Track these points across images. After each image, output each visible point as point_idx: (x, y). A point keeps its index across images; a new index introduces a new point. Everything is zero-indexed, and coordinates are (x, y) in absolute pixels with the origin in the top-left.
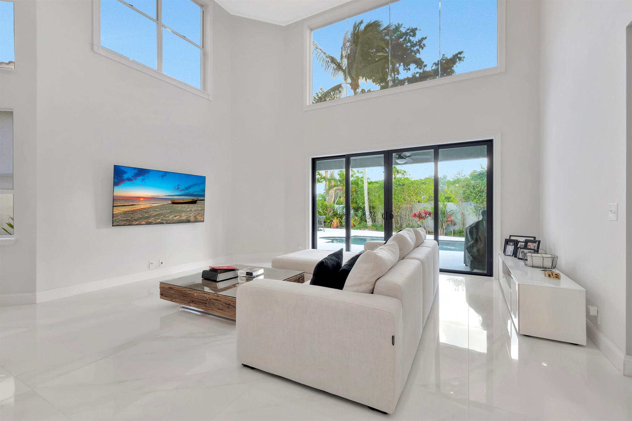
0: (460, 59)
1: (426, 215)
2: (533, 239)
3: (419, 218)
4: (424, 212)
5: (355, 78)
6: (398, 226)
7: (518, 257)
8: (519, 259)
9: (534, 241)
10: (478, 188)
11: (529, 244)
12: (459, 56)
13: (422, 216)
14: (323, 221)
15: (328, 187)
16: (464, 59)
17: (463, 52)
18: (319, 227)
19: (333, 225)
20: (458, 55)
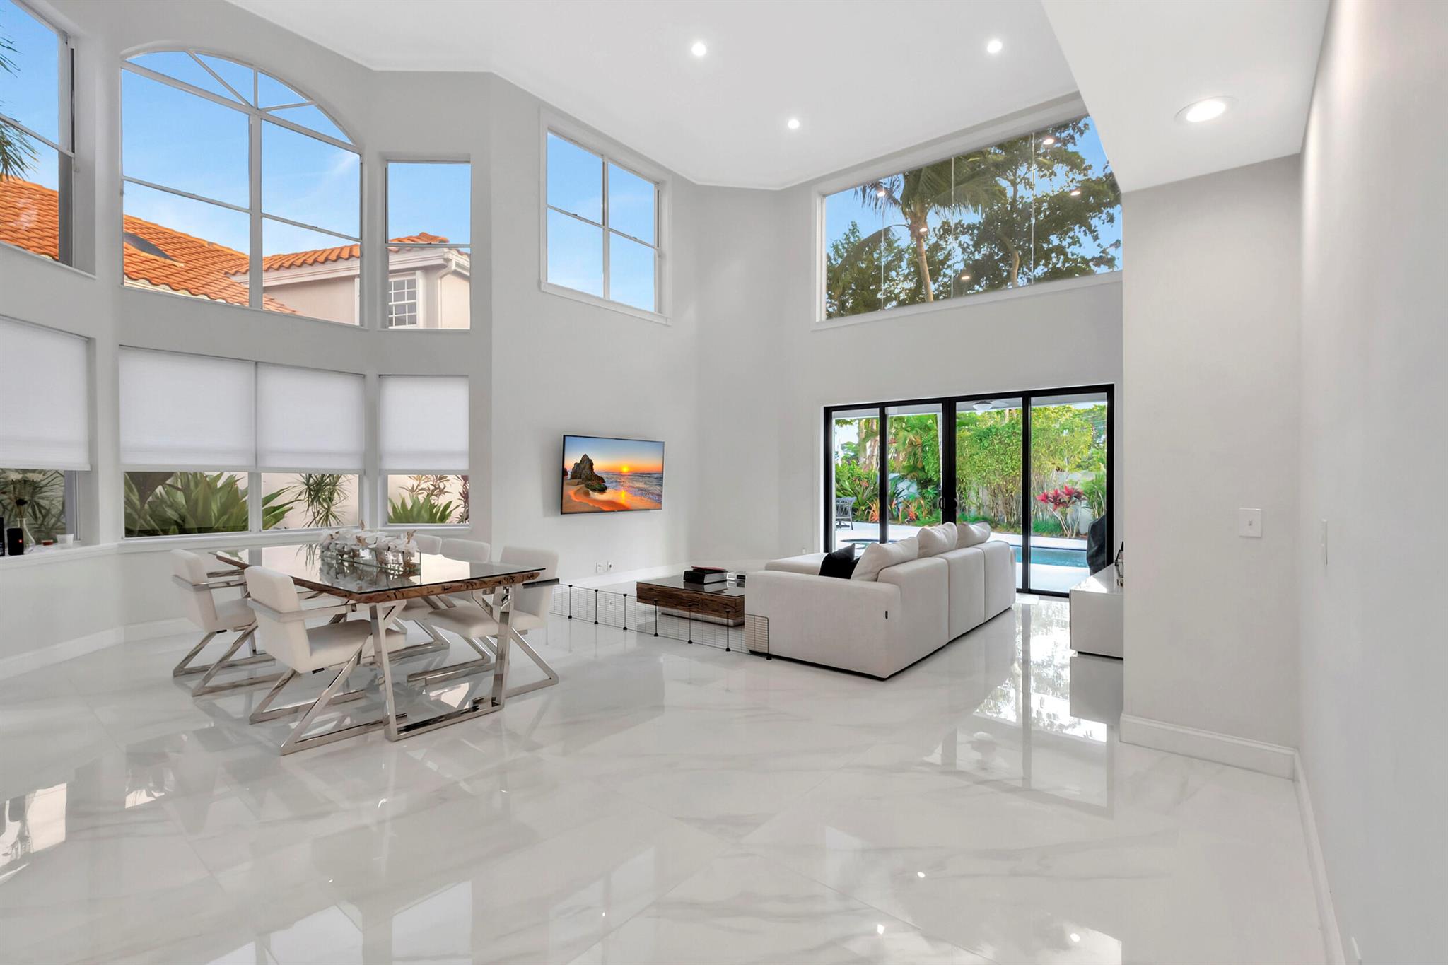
1: (1070, 498)
3: (1056, 504)
4: (1065, 491)
5: (919, 214)
6: (1013, 520)
13: (1062, 500)
14: (849, 508)
15: (863, 435)
18: (842, 520)
19: (872, 516)
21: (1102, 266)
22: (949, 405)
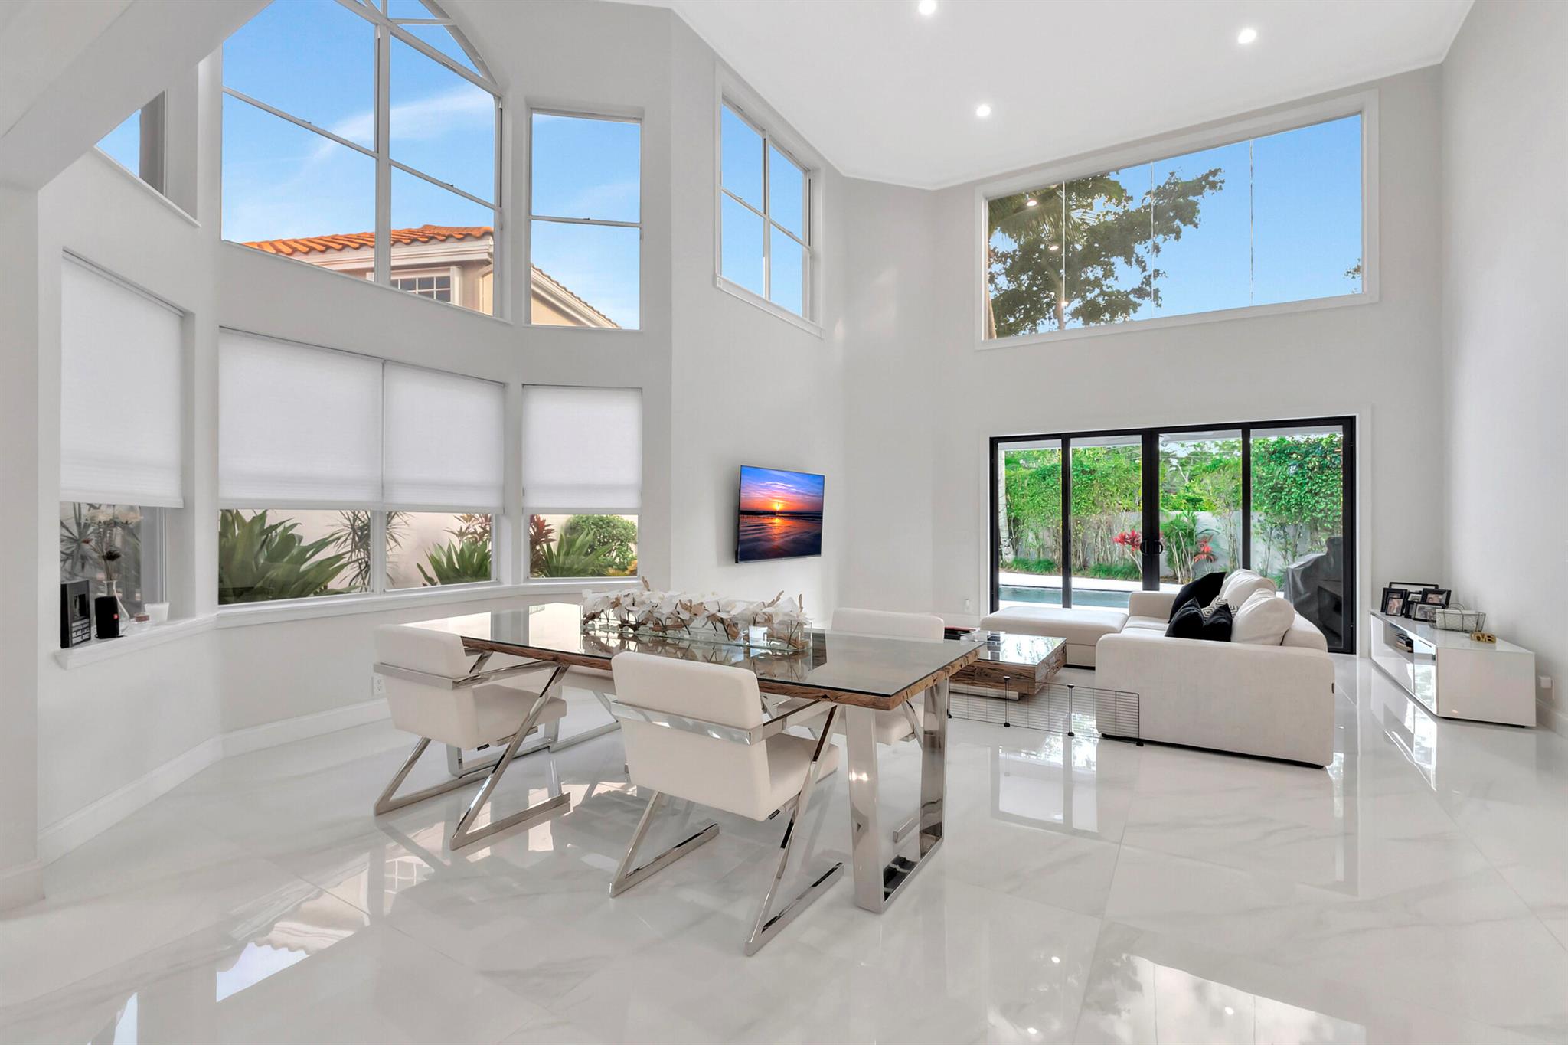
0: (1213, 185)
2: (1433, 588)
6: (1078, 563)
7: (1413, 617)
8: (1415, 619)
9: (1439, 592)
10: (1272, 480)
11: (1430, 596)
12: (1211, 178)
16: (1223, 185)
17: (1220, 169)
20: (1208, 178)
21: (1146, 298)
22: (1150, 437)
